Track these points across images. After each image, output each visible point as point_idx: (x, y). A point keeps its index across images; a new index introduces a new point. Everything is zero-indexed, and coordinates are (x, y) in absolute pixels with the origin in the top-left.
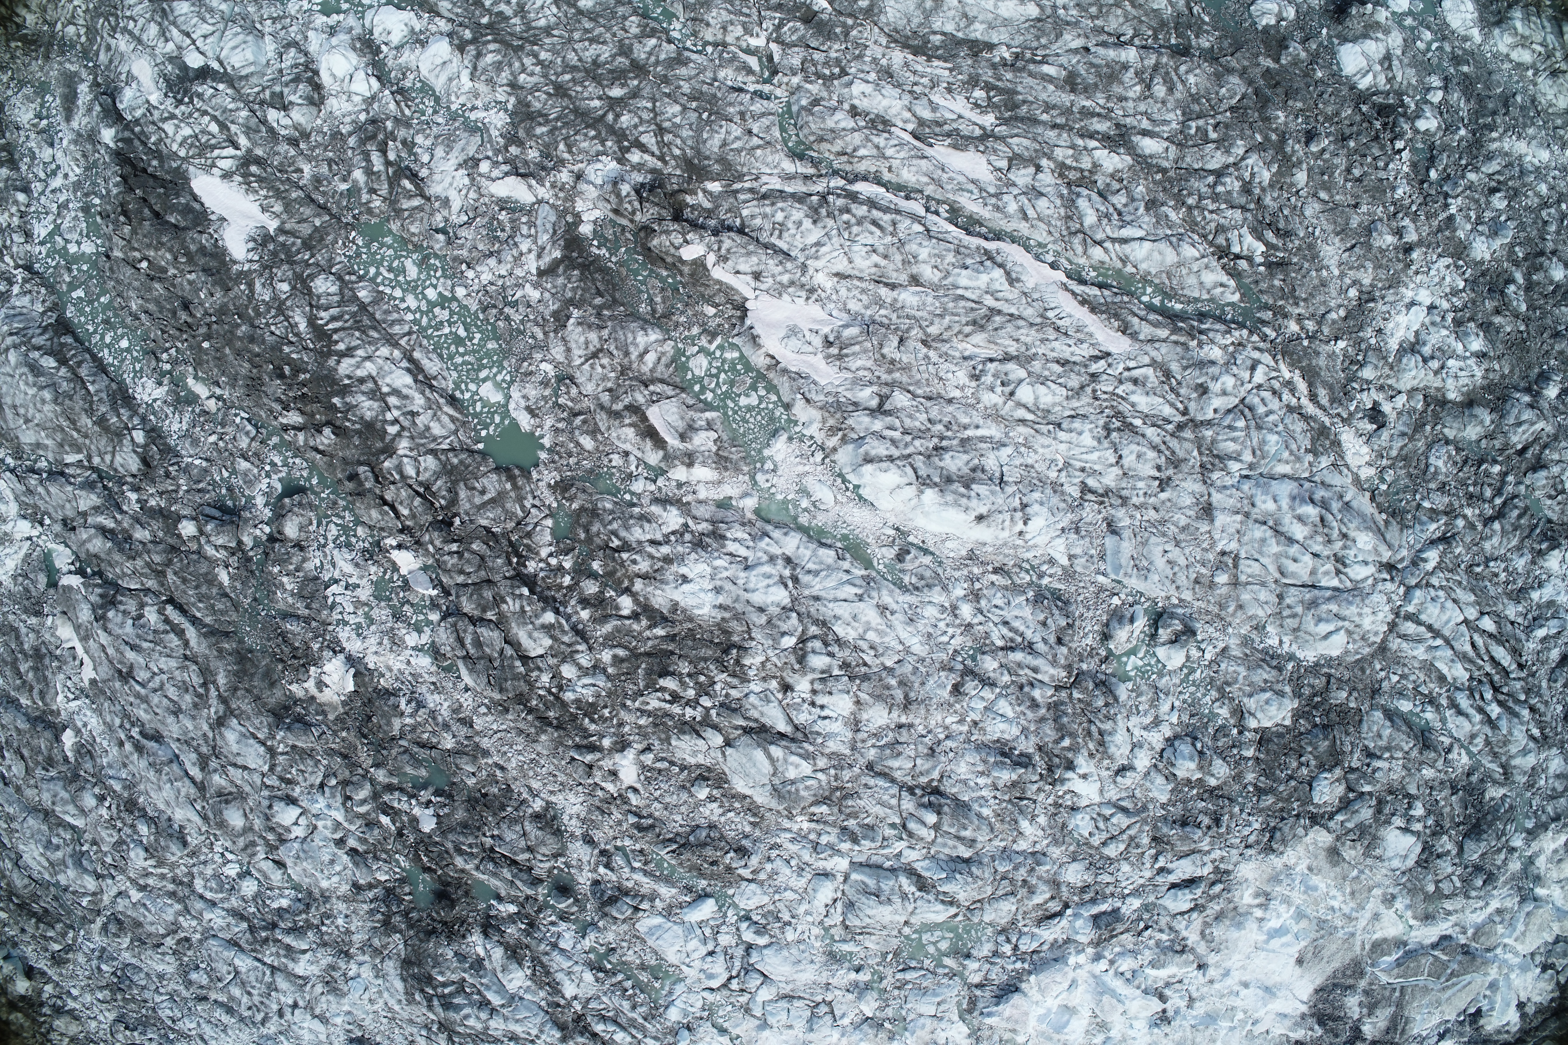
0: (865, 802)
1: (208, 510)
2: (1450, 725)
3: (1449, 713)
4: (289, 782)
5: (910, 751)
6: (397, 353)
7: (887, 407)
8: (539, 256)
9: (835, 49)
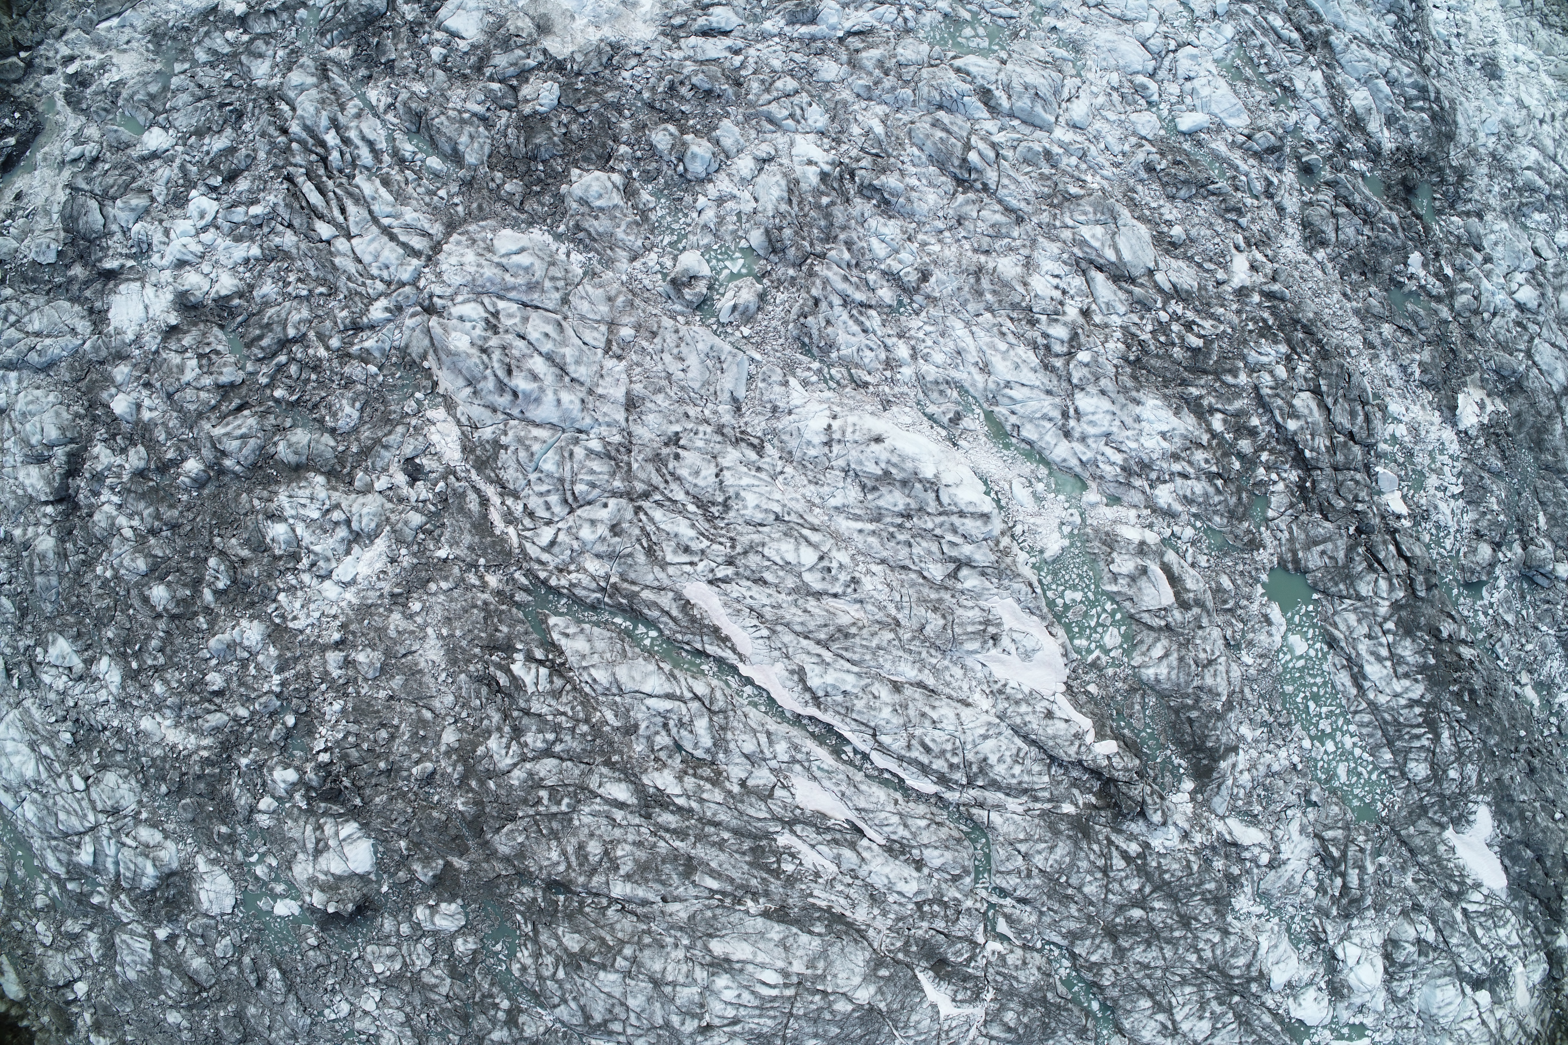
0: (1032, 187)
1: (1545, 582)
2: (383, 133)
3: (382, 145)
4: (1519, 324)
5: (982, 226)
6: (1371, 695)
7: (952, 566)
8: (1234, 766)
9: (922, 930)
